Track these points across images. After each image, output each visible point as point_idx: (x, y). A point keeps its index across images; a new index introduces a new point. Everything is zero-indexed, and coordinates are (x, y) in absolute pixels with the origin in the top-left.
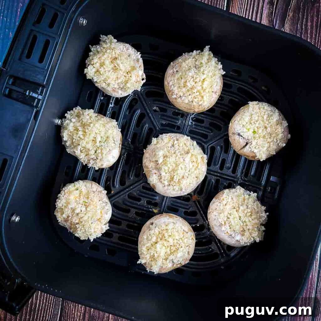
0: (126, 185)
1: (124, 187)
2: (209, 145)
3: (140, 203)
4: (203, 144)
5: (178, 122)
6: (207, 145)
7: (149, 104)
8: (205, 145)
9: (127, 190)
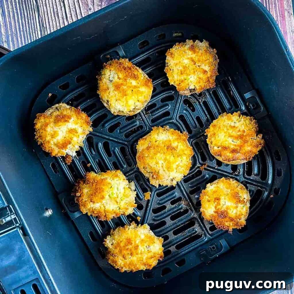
0: (144, 206)
1: (144, 209)
2: (176, 118)
3: (167, 209)
4: (171, 121)
5: (136, 123)
6: (175, 120)
7: (102, 131)
8: (173, 121)
9: (148, 209)
